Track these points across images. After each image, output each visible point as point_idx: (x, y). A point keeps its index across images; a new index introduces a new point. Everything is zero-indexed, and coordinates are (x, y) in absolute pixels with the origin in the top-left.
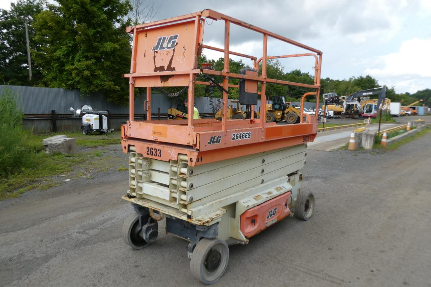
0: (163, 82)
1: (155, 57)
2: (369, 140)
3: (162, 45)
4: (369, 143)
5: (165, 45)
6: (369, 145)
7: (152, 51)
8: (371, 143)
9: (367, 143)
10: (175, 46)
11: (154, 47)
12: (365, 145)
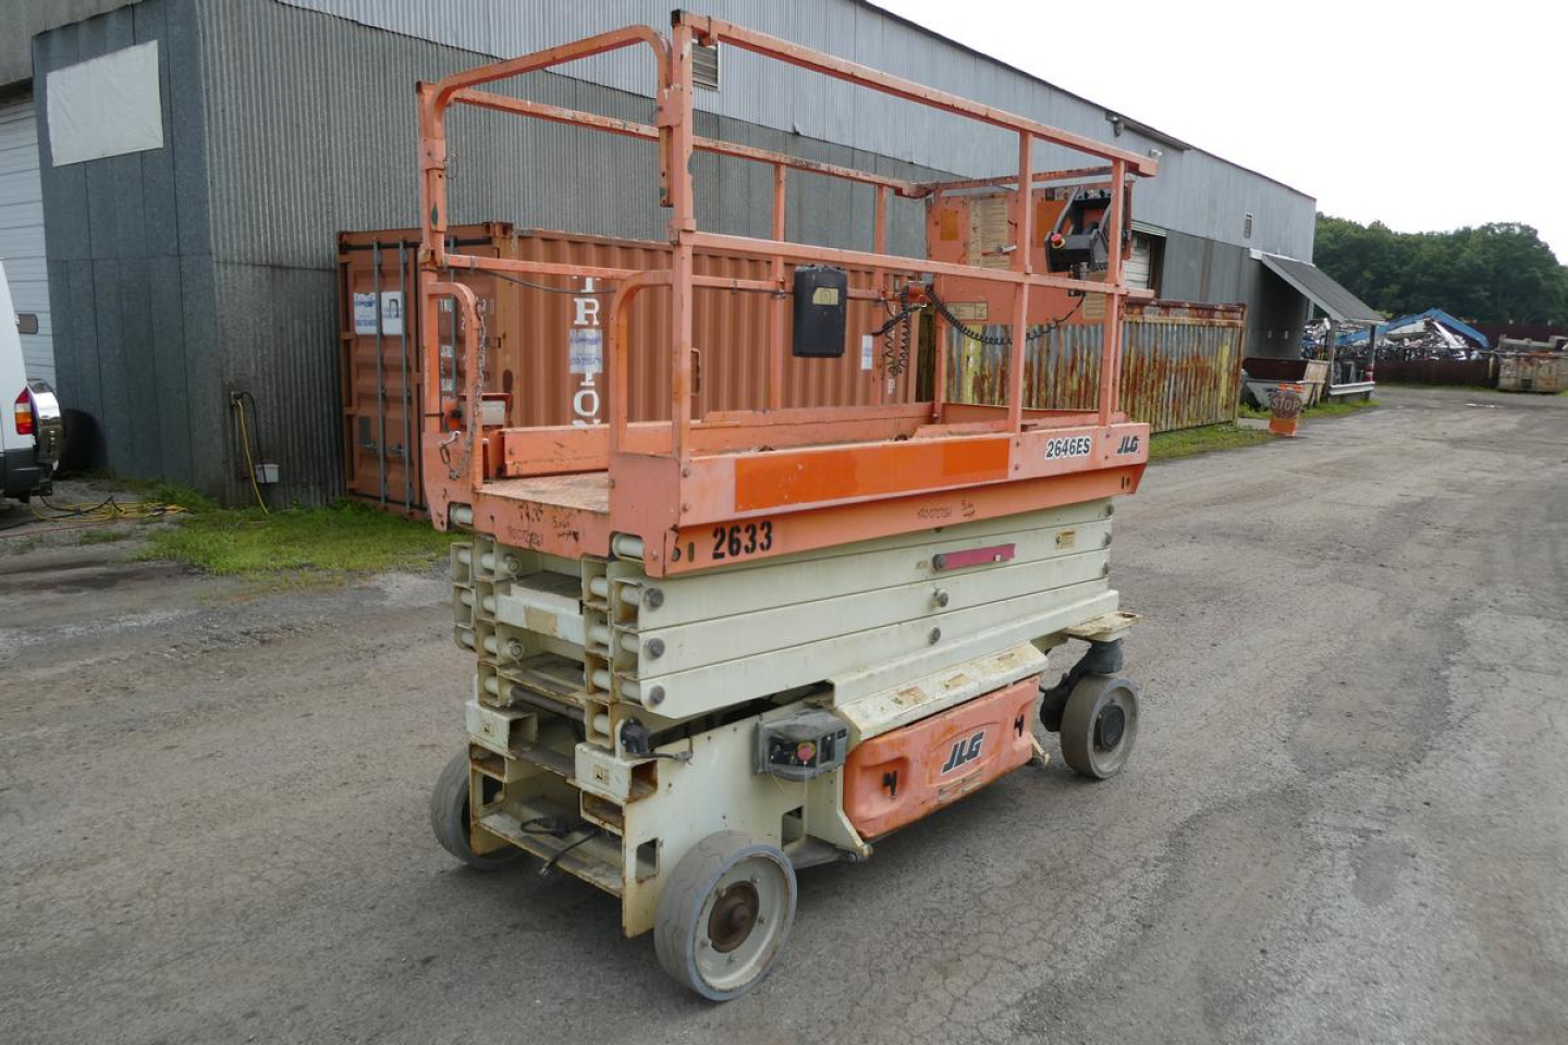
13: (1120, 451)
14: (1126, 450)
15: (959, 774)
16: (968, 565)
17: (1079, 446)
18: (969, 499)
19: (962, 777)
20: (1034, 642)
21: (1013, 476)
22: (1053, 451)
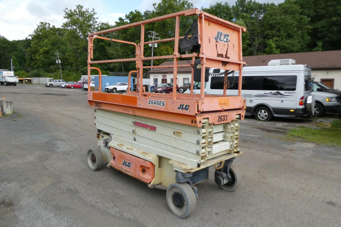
0: (224, 66)
1: (216, 45)
2: (9, 106)
3: (220, 38)
4: (9, 109)
5: (222, 38)
6: (9, 110)
7: (214, 39)
8: (11, 108)
9: (8, 109)
10: (229, 42)
11: (215, 37)
12: (7, 111)
13: (179, 108)
14: (182, 109)
15: (126, 168)
16: (141, 126)
17: (160, 103)
18: (134, 110)
19: (127, 169)
20: (157, 155)
21: (138, 106)
22: (151, 103)
